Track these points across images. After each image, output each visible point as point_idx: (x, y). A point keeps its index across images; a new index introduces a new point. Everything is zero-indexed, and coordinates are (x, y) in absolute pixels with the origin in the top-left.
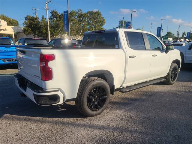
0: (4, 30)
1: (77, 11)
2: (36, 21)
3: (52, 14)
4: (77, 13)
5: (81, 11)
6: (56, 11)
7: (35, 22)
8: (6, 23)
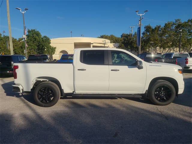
0: (107, 47)
1: (174, 21)
2: (129, 37)
3: (145, 29)
4: (174, 24)
5: (179, 21)
6: (150, 25)
7: (127, 38)
8: (109, 41)
